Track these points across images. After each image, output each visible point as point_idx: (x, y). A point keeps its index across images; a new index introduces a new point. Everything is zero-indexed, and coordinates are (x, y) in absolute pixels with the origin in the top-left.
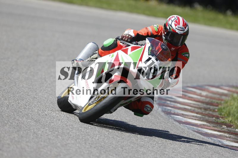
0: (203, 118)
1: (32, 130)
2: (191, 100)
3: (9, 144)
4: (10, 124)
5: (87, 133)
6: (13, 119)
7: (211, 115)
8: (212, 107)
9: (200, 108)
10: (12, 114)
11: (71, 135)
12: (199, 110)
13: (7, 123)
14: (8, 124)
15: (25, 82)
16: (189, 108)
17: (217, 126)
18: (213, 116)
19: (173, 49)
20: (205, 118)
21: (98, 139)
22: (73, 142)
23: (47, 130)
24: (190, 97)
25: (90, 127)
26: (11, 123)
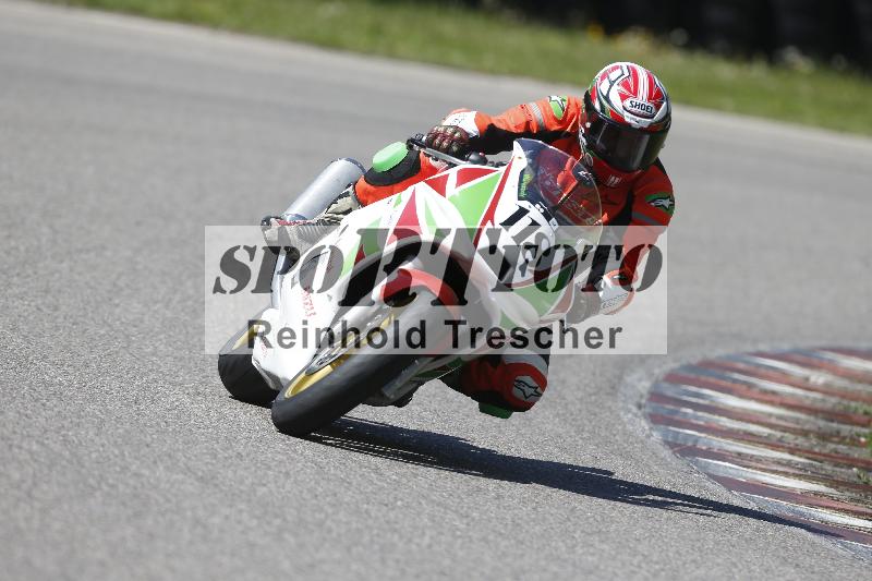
0: (813, 470)
1: (189, 514)
2: (771, 403)
3: (102, 564)
4: (105, 488)
5: (388, 522)
6: (120, 473)
7: (842, 458)
8: (846, 429)
9: (805, 434)
10: (113, 452)
11: (330, 531)
12: (801, 441)
13: (96, 486)
14: (100, 489)
15: (162, 336)
16: (765, 431)
17: (866, 497)
18: (851, 463)
19: (614, 180)
20: (822, 469)
21: (430, 546)
22: (337, 555)
23: (241, 511)
24: (765, 392)
25: (399, 503)
26: (112, 486)
